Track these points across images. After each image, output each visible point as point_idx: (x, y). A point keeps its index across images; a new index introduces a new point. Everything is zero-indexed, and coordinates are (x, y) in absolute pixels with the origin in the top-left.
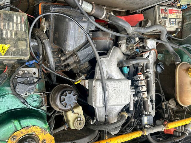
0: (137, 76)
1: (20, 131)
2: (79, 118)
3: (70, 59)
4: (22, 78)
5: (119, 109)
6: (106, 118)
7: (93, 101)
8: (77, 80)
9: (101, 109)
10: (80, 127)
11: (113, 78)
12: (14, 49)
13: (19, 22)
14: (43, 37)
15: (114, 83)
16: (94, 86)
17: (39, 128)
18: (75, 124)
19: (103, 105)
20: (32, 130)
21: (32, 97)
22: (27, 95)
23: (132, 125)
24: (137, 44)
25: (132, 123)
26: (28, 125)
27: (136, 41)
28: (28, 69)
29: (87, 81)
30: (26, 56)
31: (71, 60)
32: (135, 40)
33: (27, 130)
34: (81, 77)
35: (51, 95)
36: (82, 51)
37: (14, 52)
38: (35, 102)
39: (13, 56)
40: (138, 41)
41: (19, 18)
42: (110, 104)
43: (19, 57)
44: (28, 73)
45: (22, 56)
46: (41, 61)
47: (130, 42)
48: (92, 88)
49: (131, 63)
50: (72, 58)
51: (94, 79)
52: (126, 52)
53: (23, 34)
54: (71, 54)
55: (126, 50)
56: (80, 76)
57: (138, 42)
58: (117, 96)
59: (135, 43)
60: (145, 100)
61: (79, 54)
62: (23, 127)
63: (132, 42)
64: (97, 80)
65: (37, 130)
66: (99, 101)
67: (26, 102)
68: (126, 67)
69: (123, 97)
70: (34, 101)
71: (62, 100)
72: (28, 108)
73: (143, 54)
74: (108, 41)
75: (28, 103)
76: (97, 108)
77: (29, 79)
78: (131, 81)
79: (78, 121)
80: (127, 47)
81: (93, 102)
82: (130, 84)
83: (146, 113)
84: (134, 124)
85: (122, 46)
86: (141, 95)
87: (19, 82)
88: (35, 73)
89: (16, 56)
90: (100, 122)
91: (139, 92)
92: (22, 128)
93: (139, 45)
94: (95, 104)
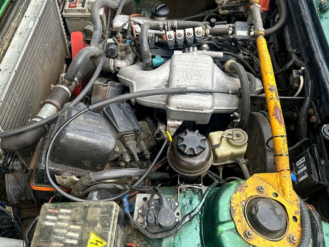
0: (168, 42)
1: (236, 223)
2: (229, 136)
3: (130, 146)
4: (149, 215)
5: (220, 74)
6: (232, 94)
7: (201, 112)
8: (166, 137)
9: (216, 101)
10: (244, 136)
11: (167, 79)
12: (99, 225)
13: (55, 218)
14: (85, 181)
15: (175, 76)
16: (178, 108)
17: (235, 194)
18: (238, 144)
19: (210, 96)
20: (238, 205)
21: (184, 206)
22: (180, 212)
23: (250, 58)
24: (119, 41)
25: (247, 57)
26: (227, 210)
27: (112, 41)
28: (136, 208)
29: (169, 122)
30: (112, 207)
31: (131, 144)
32: (110, 44)
33: (237, 212)
34: (161, 132)
35: (183, 174)
36: (118, 124)
37: (104, 226)
38: (193, 202)
39: (109, 226)
40: (114, 40)
41: (48, 217)
42: (210, 85)
43: (113, 218)
44: (142, 208)
45: (112, 213)
46: (124, 187)
47: (113, 51)
48: (181, 111)
49: (146, 50)
50: (128, 143)
51: (167, 108)
52: (129, 60)
53: (77, 210)
54: (122, 145)
55: (127, 60)
56: (160, 134)
57: (116, 39)
58: (197, 73)
59: (116, 44)
60: (209, 32)
61: (122, 129)
62: (230, 218)
63: (113, 48)
64: (167, 102)
65: (238, 198)
66: (202, 102)
67: (189, 214)
68: (154, 59)
69: (199, 64)
70: (191, 202)
71: (191, 153)
72: (202, 213)
73: (135, 34)
74: (108, 87)
75: (193, 211)
76: (215, 108)
77: (153, 207)
78: (175, 51)
79: (234, 138)
80: (122, 59)
81: (204, 112)
82: (181, 52)
83: (230, 32)
84: (249, 55)
85: (120, 66)
86: (200, 37)
87: (154, 221)
88: (145, 199)
89: (110, 223)
90: (239, 106)
91: (195, 41)
92: (233, 219)
93: (119, 38)
94: (206, 108)
